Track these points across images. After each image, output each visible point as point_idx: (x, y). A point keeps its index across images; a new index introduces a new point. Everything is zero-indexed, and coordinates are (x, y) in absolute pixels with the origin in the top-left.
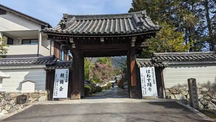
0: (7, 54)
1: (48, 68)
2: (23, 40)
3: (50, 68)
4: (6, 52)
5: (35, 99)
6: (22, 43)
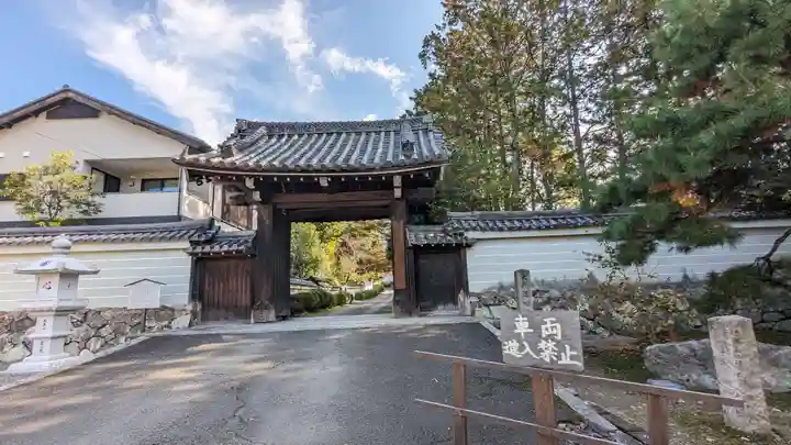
0: (100, 216)
1: (194, 248)
2: (144, 181)
3: (199, 249)
4: (98, 211)
5: (163, 324)
6: (143, 189)
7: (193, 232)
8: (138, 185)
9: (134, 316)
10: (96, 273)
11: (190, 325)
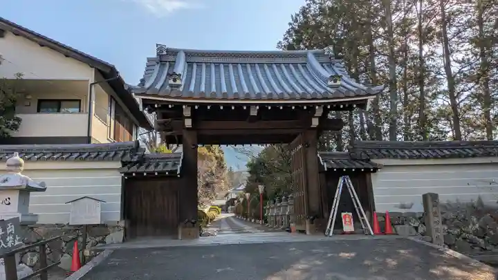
1: (127, 169)
2: (40, 101)
5: (97, 239)
6: (38, 111)
7: (121, 153)
8: (35, 105)
9: (68, 232)
10: (44, 190)
11: (123, 241)
